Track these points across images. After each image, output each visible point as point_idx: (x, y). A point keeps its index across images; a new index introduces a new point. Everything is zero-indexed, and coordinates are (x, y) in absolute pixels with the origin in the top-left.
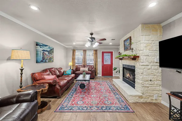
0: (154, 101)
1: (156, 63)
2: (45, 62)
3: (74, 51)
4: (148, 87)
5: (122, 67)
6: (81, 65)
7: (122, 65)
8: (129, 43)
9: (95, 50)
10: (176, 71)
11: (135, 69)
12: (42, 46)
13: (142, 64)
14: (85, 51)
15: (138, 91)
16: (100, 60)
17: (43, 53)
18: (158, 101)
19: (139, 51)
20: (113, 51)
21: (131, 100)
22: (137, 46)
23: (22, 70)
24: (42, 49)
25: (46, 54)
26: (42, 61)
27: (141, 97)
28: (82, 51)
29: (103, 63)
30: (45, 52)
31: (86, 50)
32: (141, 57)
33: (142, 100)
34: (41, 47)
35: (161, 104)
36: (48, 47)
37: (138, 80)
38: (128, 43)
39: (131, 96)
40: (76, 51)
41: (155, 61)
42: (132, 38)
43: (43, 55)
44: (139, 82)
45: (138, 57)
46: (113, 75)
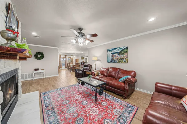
2: (115, 62)
12: (111, 50)
17: (112, 55)
23: (95, 64)
24: (111, 53)
25: (115, 56)
26: (111, 62)
30: (114, 54)
34: (110, 52)
36: (118, 49)
43: (112, 57)
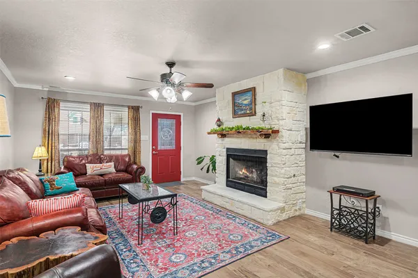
0: (297, 213)
1: (300, 143)
3: (51, 105)
4: (291, 189)
5: (225, 153)
6: (87, 157)
7: (225, 150)
8: (251, 101)
9: (133, 107)
10: (334, 155)
11: (268, 157)
13: (283, 146)
14: (97, 107)
15: (275, 200)
16: (146, 138)
18: (302, 212)
19: (278, 120)
20: (182, 114)
21: (270, 220)
22: (274, 109)
27: (282, 210)
28: (88, 107)
29: (157, 147)
31: (103, 105)
32: (284, 133)
33: (284, 216)
35: (305, 215)
37: (276, 179)
38: (246, 99)
39: (271, 211)
40: (62, 104)
41: (300, 140)
42: (257, 91)
44: (278, 181)
45: (277, 132)
46: (182, 179)
